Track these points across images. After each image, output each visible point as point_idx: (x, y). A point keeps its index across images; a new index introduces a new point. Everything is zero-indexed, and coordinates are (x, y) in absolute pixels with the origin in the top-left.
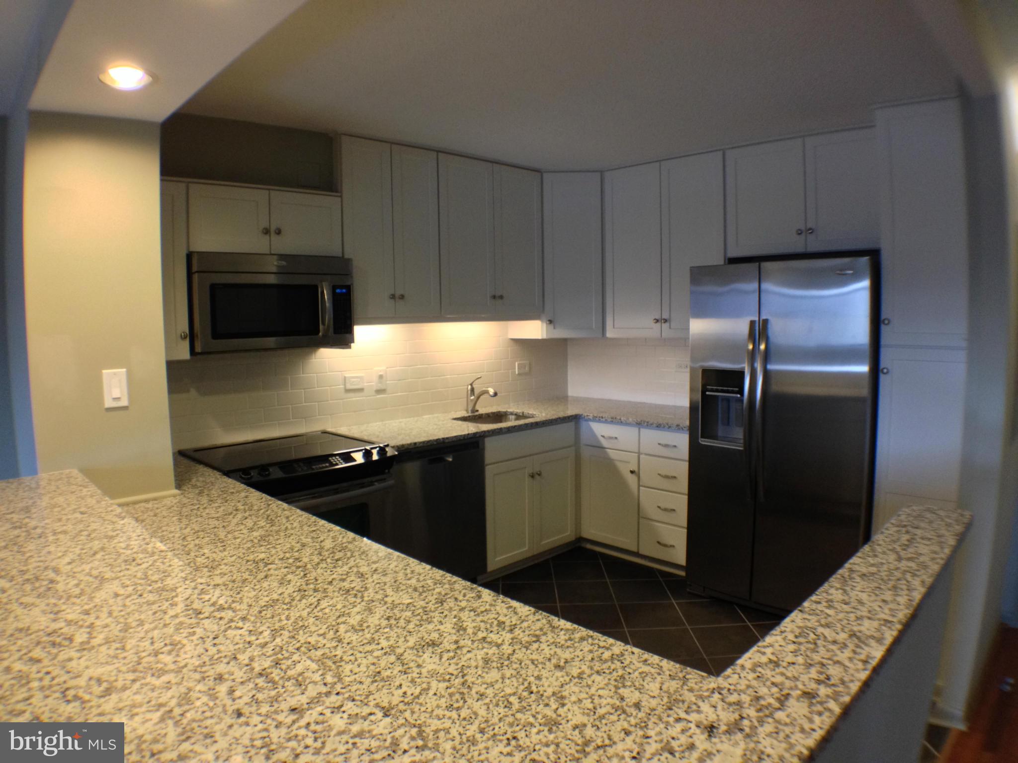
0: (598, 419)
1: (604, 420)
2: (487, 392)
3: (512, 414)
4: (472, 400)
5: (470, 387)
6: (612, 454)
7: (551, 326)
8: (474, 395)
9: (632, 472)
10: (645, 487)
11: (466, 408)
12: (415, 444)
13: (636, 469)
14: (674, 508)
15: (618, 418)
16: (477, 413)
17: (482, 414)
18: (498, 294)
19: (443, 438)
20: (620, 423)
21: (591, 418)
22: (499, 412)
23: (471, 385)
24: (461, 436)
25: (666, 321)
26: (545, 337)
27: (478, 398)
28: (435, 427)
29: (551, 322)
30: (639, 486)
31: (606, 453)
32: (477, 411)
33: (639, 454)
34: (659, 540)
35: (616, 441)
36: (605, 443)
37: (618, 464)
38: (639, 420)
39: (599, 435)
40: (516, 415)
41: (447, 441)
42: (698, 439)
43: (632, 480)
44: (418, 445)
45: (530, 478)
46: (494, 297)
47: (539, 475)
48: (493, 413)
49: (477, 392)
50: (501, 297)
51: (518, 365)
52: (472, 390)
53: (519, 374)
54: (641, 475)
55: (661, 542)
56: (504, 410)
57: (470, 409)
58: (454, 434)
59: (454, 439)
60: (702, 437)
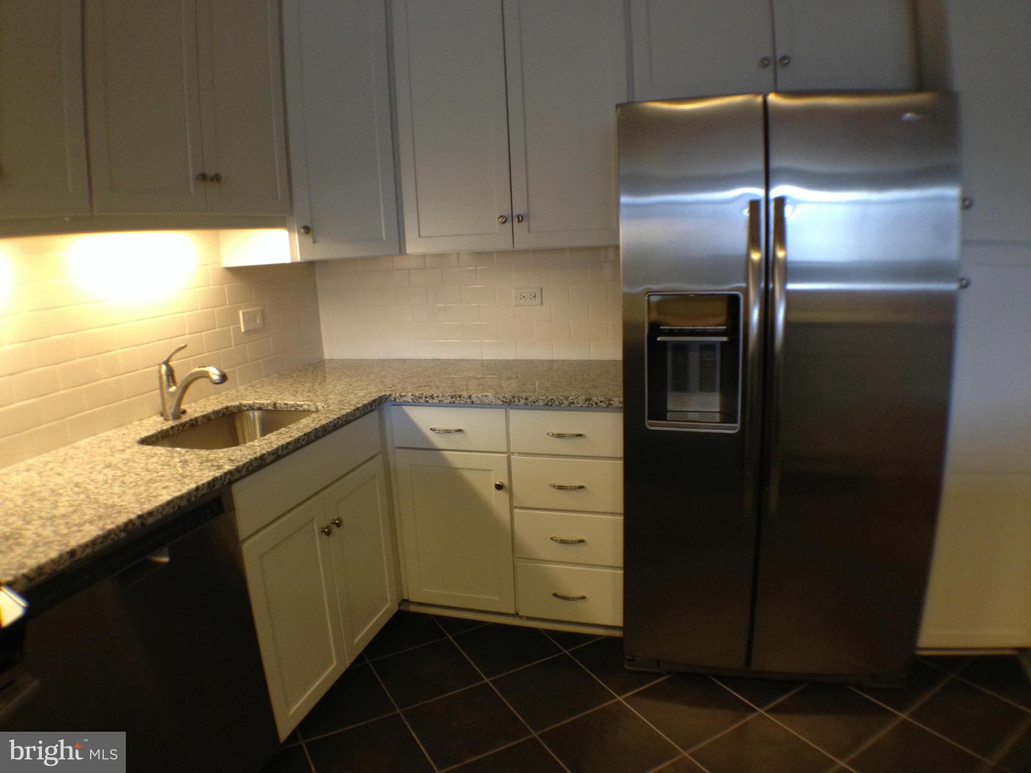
0: (422, 401)
1: (436, 401)
2: (205, 375)
3: (251, 408)
4: (172, 394)
5: (164, 368)
6: (455, 459)
7: (308, 239)
8: (174, 383)
9: (499, 487)
10: (521, 508)
11: (160, 409)
12: (72, 553)
13: (505, 482)
14: (582, 538)
15: (465, 394)
16: (185, 419)
17: (196, 419)
18: (211, 171)
19: (140, 517)
20: (471, 404)
21: (409, 399)
22: (227, 408)
23: (166, 363)
24: (181, 498)
25: (520, 219)
26: (298, 259)
27: (185, 388)
28: (109, 473)
29: (307, 230)
30: (512, 508)
31: (444, 459)
32: (184, 412)
33: (509, 453)
34: (555, 591)
35: (459, 435)
36: (438, 441)
37: (469, 476)
38: (508, 396)
39: (425, 428)
40: (259, 409)
41: (150, 520)
42: (644, 422)
43: (498, 502)
44: (79, 555)
45: (324, 536)
46: (203, 177)
47: (338, 525)
48: (216, 413)
49: (180, 377)
50: (217, 178)
51: (244, 314)
52: (170, 373)
53: (246, 332)
54: (515, 489)
55: (559, 594)
56: (236, 403)
57: (170, 411)
58: (165, 495)
59: (169, 510)
60: (649, 419)
